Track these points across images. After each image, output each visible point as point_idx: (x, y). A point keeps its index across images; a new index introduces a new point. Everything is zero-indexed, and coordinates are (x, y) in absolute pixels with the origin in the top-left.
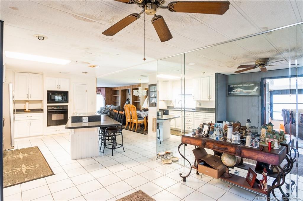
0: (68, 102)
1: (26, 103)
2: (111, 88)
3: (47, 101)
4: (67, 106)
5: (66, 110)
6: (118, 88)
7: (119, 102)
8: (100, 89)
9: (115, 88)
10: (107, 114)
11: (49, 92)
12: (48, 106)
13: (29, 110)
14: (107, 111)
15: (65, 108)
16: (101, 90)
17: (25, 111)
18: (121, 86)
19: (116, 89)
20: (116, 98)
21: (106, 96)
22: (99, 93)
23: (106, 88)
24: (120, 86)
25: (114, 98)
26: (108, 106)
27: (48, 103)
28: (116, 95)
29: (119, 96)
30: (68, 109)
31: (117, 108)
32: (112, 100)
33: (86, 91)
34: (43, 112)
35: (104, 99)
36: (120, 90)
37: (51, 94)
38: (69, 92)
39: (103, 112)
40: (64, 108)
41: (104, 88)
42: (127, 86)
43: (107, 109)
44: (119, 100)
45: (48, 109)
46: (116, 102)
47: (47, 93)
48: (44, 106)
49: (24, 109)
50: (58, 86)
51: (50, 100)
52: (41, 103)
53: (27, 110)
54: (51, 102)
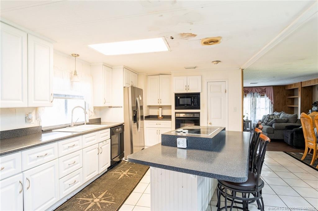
0: (199, 108)
1: (159, 109)
2: (284, 87)
3: (175, 106)
4: (199, 113)
6: (295, 84)
7: (297, 108)
8: (265, 89)
9: (291, 85)
10: (271, 126)
11: (177, 95)
12: (176, 113)
13: (162, 116)
14: (271, 122)
16: (267, 90)
17: (158, 117)
18: (302, 81)
19: (293, 87)
20: (293, 101)
21: (274, 98)
22: (264, 95)
23: (274, 87)
24: (300, 81)
25: (290, 102)
26: (277, 114)
27: (175, 109)
28: (294, 96)
29: (297, 98)
30: (199, 118)
31: (292, 118)
32: (285, 104)
33: (226, 92)
34: (171, 120)
35: (270, 103)
36: (300, 88)
37: (179, 98)
38: (201, 94)
39: (266, 122)
40: (195, 116)
41: (272, 87)
42: (315, 80)
43: (272, 119)
44: (298, 105)
45: (176, 116)
46: (294, 107)
47: (175, 97)
48: (173, 112)
49: (157, 115)
50: (187, 87)
51: (178, 105)
52: (171, 109)
53: (160, 116)
54: (179, 107)
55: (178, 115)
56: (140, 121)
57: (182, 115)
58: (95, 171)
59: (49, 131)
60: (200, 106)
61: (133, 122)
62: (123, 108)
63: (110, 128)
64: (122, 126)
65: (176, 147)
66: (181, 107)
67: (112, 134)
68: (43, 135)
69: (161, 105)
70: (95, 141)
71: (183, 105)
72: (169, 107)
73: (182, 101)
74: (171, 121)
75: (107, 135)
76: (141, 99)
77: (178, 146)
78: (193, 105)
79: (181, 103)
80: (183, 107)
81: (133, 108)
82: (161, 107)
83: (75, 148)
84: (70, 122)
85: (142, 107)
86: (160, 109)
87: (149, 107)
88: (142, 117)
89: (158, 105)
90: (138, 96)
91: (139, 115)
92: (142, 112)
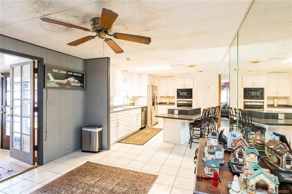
0: (192, 98)
3: (177, 97)
4: (192, 101)
5: (191, 105)
11: (178, 90)
12: (177, 101)
15: (190, 103)
27: (177, 98)
30: (192, 104)
33: (208, 88)
37: (179, 92)
38: (193, 89)
45: (178, 103)
47: (177, 91)
48: (176, 100)
49: (166, 102)
50: (185, 85)
51: (179, 96)
52: (174, 98)
53: (168, 103)
54: (179, 97)
55: (179, 102)
56: (156, 106)
57: (181, 102)
58: (135, 128)
59: (116, 107)
60: (192, 97)
61: (152, 106)
62: (147, 97)
63: (142, 108)
64: (146, 107)
65: (174, 114)
66: (181, 97)
67: (142, 111)
68: (114, 109)
69: (168, 96)
70: (136, 114)
71: (182, 96)
72: (173, 97)
73: (181, 94)
74: (174, 106)
75: (140, 111)
76: (156, 92)
77: (175, 113)
78: (188, 96)
79: (181, 95)
80: (183, 97)
81: (152, 97)
82: (168, 97)
83: (129, 115)
84: (123, 104)
85: (157, 97)
86: (168, 98)
87: (161, 97)
88: (157, 103)
89: (167, 96)
90: (155, 91)
91: (156, 102)
92: (157, 101)
